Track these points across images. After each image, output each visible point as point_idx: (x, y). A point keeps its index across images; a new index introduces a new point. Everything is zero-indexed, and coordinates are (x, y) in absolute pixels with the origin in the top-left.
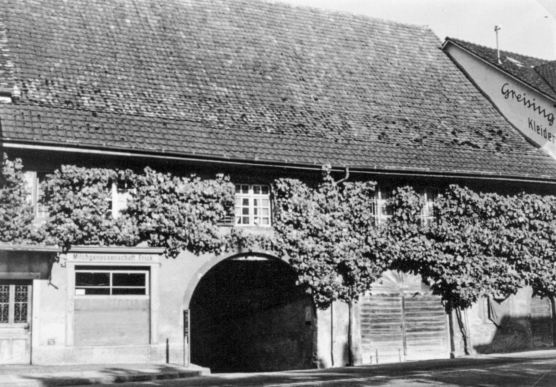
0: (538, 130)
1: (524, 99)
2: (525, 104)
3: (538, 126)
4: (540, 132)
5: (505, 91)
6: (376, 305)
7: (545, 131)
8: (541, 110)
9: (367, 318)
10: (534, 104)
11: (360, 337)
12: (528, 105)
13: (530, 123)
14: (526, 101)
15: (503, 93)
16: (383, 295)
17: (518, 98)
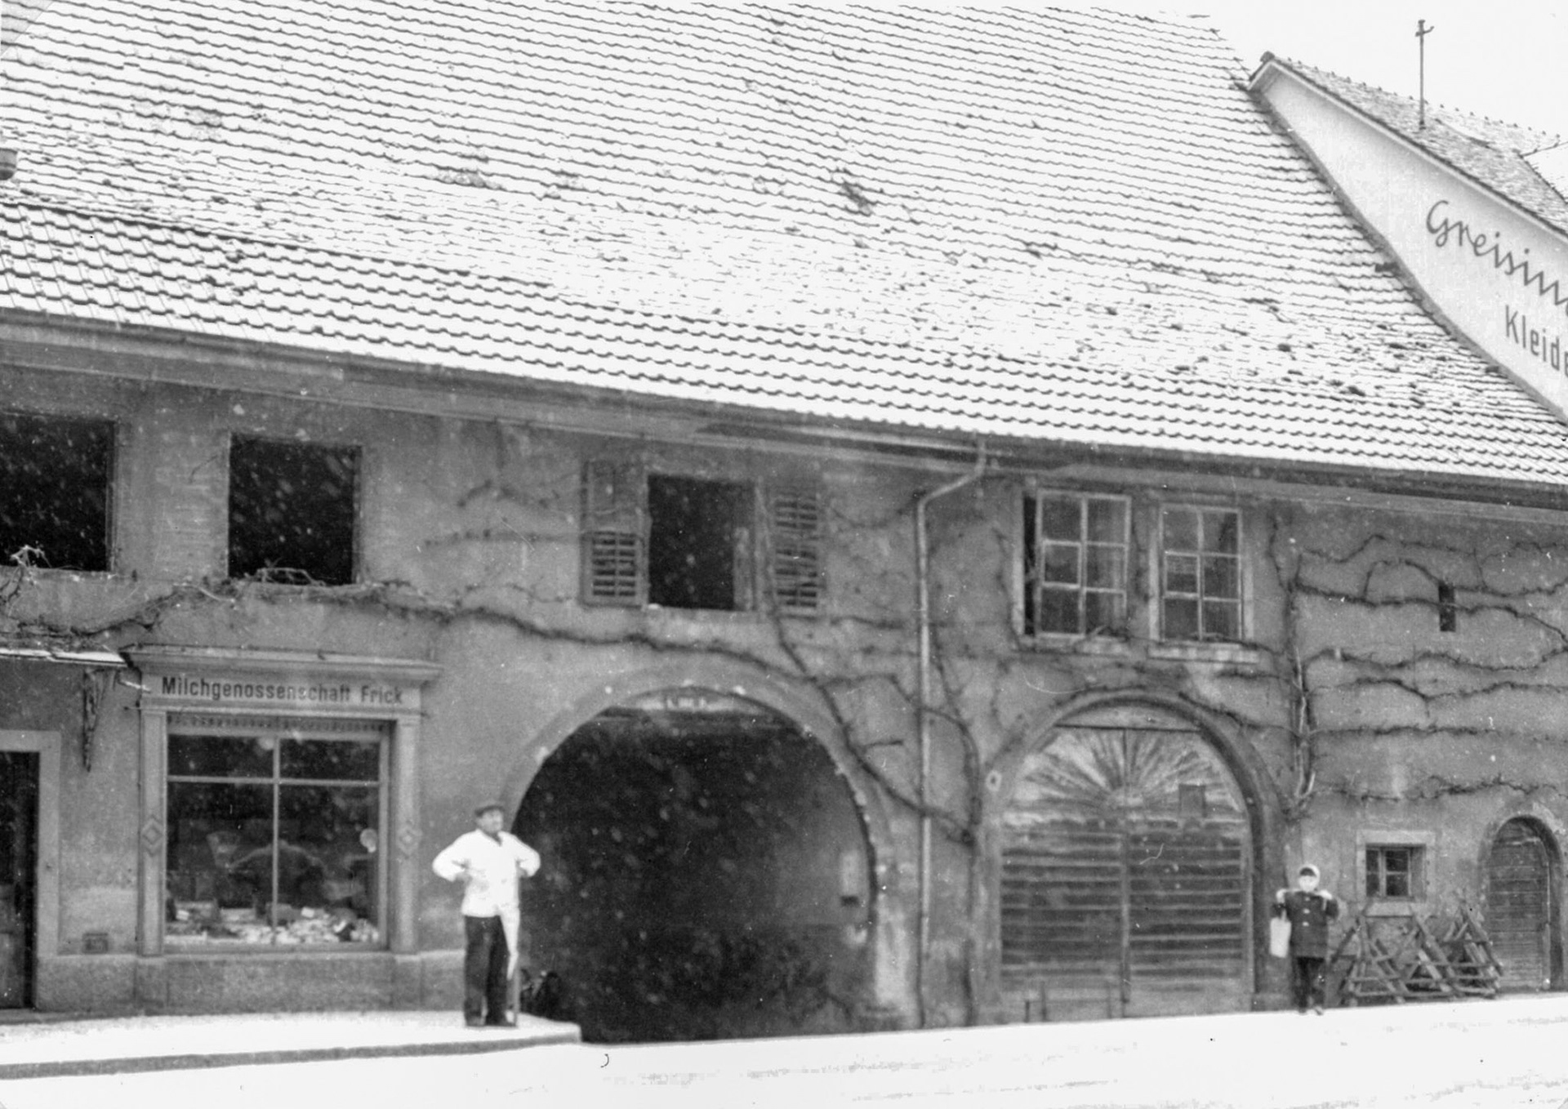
0: (1534, 343)
1: (1496, 248)
2: (1498, 265)
3: (1533, 332)
4: (1538, 349)
5: (1436, 224)
6: (1047, 854)
7: (1555, 346)
8: (1548, 282)
9: (1021, 891)
10: (1525, 265)
11: (999, 945)
12: (1506, 266)
13: (1510, 323)
14: (1503, 254)
15: (1432, 231)
16: (1068, 824)
17: (1475, 245)
